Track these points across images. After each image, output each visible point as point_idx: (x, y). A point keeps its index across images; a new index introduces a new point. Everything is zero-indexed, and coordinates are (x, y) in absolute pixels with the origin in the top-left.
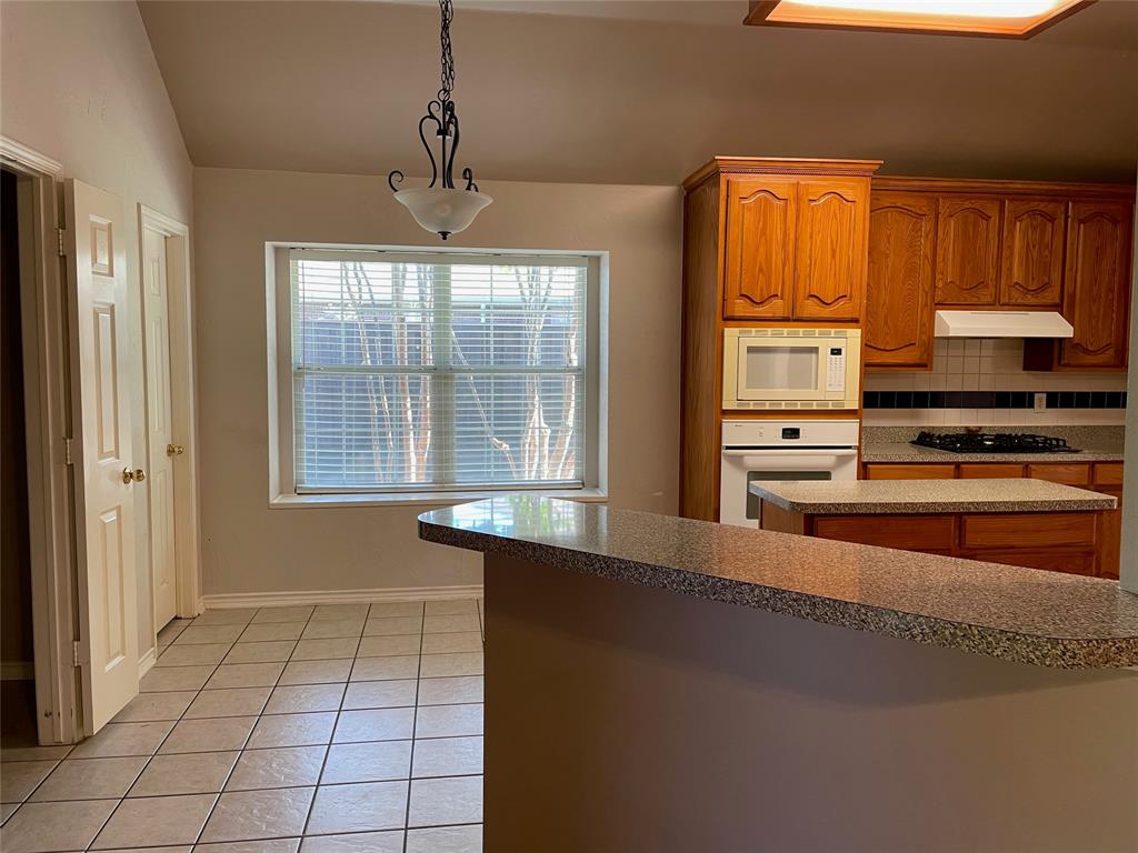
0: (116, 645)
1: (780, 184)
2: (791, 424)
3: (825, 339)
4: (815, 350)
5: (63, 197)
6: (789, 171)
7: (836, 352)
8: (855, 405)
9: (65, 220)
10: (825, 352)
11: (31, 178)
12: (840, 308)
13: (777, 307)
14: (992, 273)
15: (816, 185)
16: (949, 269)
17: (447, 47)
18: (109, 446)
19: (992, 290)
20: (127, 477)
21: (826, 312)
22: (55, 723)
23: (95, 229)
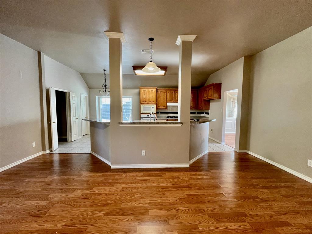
0: (75, 134)
1: (146, 90)
2: (148, 115)
3: (152, 106)
4: (151, 107)
5: (69, 94)
6: (147, 88)
7: (153, 107)
8: (155, 113)
9: (69, 96)
10: (152, 107)
11: (66, 92)
12: (154, 103)
13: (146, 103)
14: (173, 99)
15: (150, 90)
16: (168, 98)
17: (105, 79)
18: (74, 116)
19: (173, 100)
20: (77, 119)
21: (152, 103)
22: (69, 140)
23: (73, 96)
